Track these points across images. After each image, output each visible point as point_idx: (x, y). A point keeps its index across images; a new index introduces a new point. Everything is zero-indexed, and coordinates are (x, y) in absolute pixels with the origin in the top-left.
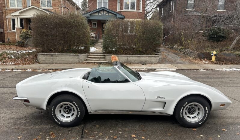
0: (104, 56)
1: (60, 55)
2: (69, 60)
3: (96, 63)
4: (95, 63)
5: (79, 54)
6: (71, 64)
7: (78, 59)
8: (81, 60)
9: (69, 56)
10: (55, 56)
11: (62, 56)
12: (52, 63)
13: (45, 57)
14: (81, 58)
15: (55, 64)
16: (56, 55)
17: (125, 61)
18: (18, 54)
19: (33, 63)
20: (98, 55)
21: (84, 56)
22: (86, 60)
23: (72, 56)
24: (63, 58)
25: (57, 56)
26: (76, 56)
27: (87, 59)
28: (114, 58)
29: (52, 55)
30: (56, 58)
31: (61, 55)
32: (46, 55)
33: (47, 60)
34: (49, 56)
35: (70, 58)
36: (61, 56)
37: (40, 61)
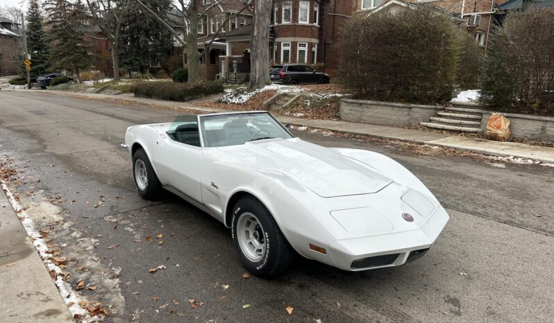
0: (481, 114)
1: (373, 104)
2: (389, 117)
3: (446, 130)
4: (443, 129)
5: (412, 105)
6: (392, 126)
7: (408, 117)
8: (416, 119)
9: (391, 108)
10: (366, 106)
11: (380, 107)
12: (359, 121)
13: (348, 108)
14: (417, 115)
15: (364, 123)
16: (367, 104)
17: (533, 135)
18: (319, 99)
19: (329, 117)
20: (466, 110)
21: (427, 111)
22: (430, 121)
23: (397, 109)
24: (379, 112)
25: (369, 106)
26: (404, 109)
27: (431, 118)
28: (495, 123)
29: (361, 104)
30: (366, 110)
31: (376, 105)
32: (352, 103)
33: (351, 114)
34: (355, 105)
35: (392, 112)
36: (375, 107)
37: (343, 116)
